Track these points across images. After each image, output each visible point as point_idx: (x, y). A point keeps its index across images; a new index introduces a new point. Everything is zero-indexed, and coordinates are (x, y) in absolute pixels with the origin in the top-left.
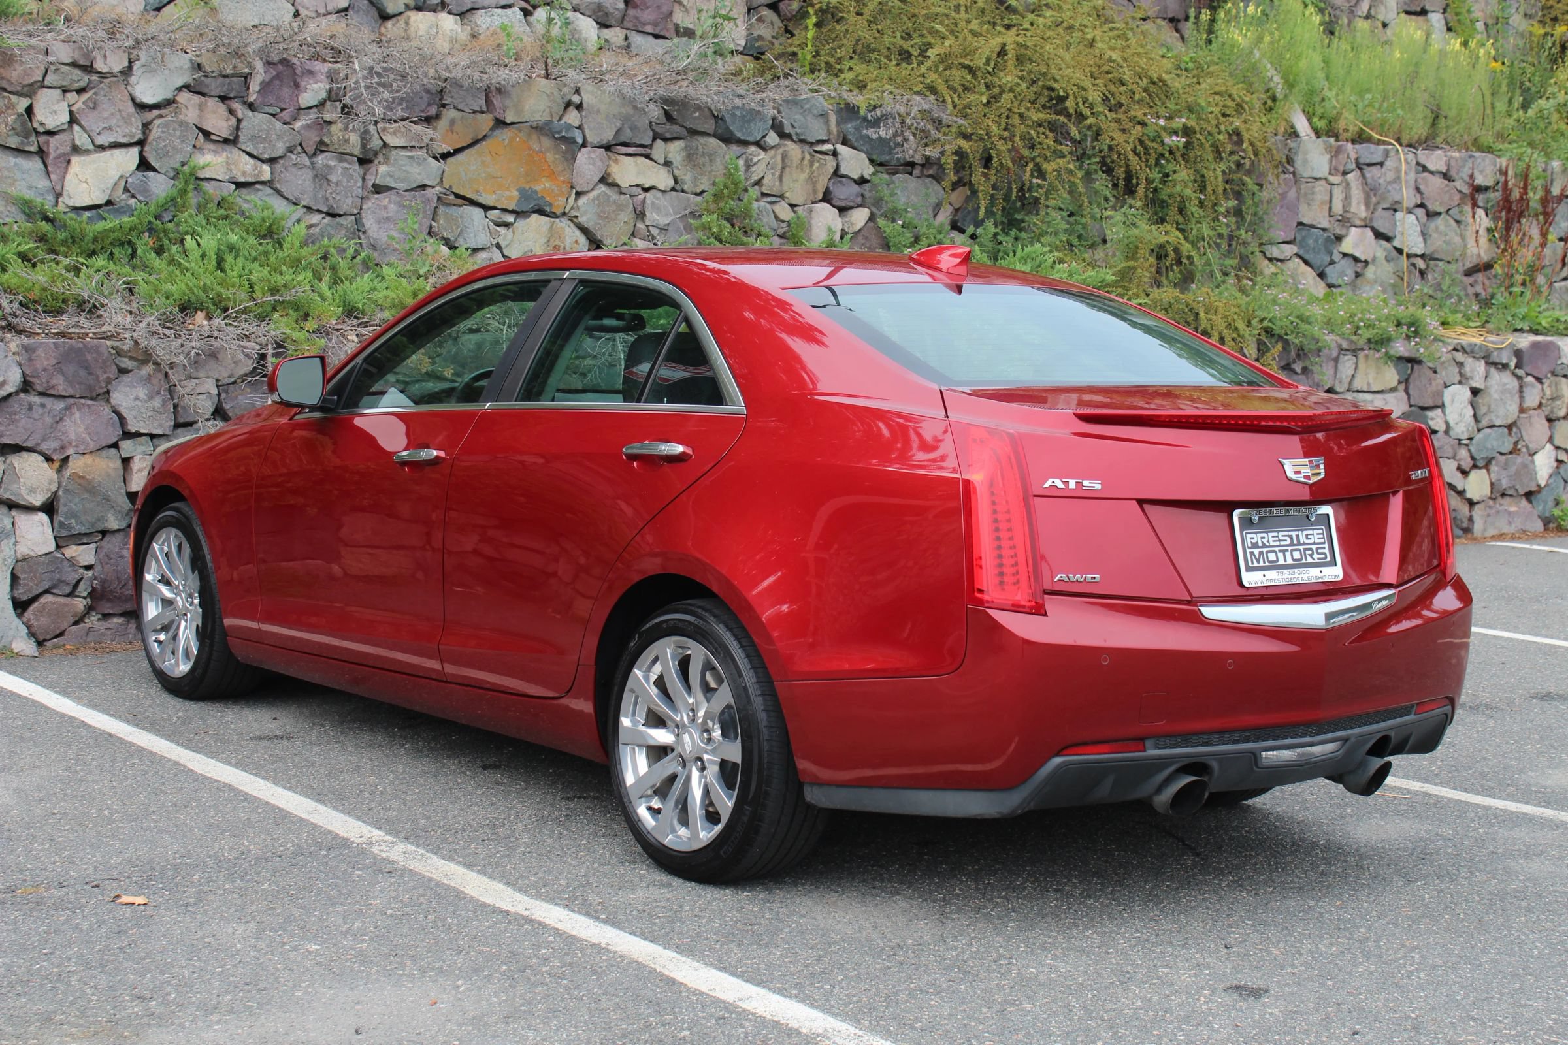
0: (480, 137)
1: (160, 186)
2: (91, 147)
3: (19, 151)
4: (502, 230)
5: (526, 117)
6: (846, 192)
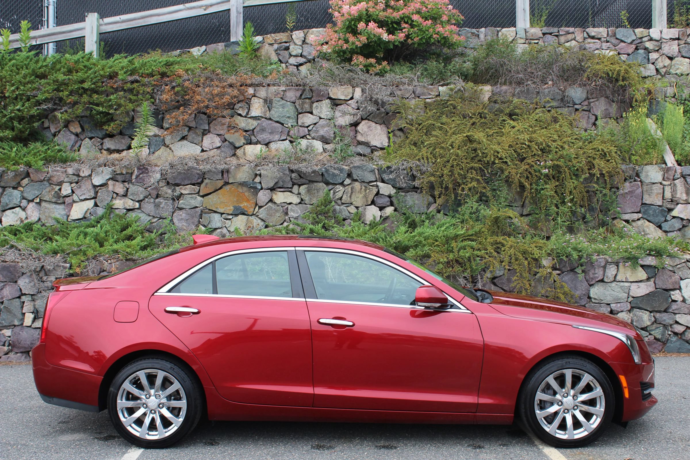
0: (217, 188)
1: (100, 211)
2: (78, 200)
3: (56, 203)
4: (227, 221)
5: (238, 180)
6: (381, 201)
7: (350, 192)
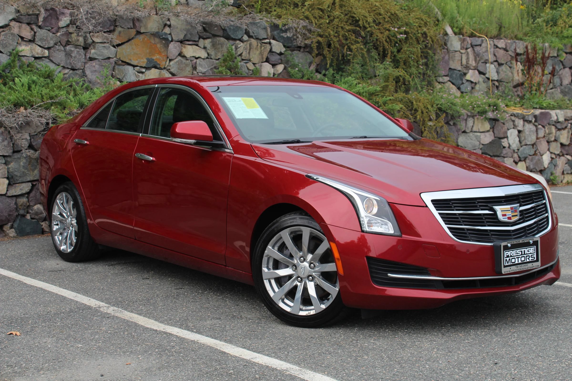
0: (131, 38)
1: (4, 59)
4: (140, 74)
5: (149, 30)
6: (274, 58)
7: (249, 48)
